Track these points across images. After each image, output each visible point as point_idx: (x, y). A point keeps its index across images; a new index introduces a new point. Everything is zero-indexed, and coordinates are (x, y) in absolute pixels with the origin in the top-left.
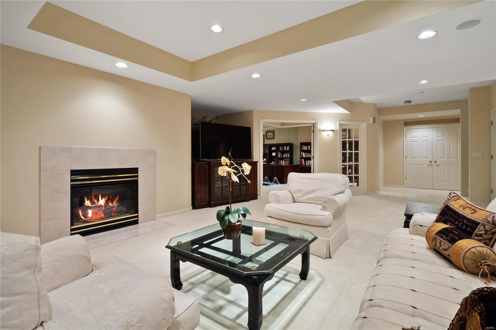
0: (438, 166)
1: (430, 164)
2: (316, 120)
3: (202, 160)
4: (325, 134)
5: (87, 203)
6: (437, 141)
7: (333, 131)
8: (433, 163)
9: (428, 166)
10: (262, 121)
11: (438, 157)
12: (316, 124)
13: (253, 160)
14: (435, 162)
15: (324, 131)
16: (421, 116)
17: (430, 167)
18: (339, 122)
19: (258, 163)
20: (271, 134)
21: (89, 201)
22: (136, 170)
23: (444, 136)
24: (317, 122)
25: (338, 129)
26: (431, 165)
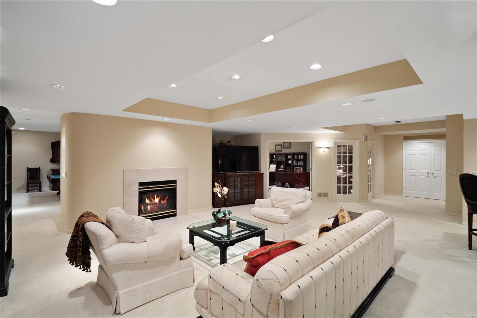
0: (435, 177)
1: (427, 175)
2: (313, 139)
3: (220, 172)
4: (321, 151)
5: (147, 201)
6: (435, 154)
7: (328, 148)
8: (430, 175)
9: (426, 178)
10: (268, 141)
11: (435, 170)
12: (314, 142)
13: (261, 172)
14: (432, 174)
15: (320, 148)
16: (417, 132)
17: (427, 178)
18: (334, 141)
19: (264, 174)
20: (288, 144)
21: (148, 200)
22: (175, 182)
23: (441, 150)
24: (314, 141)
25: (333, 146)
26: (428, 177)
